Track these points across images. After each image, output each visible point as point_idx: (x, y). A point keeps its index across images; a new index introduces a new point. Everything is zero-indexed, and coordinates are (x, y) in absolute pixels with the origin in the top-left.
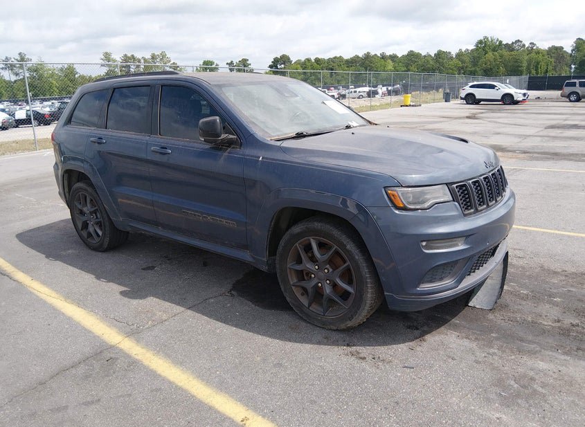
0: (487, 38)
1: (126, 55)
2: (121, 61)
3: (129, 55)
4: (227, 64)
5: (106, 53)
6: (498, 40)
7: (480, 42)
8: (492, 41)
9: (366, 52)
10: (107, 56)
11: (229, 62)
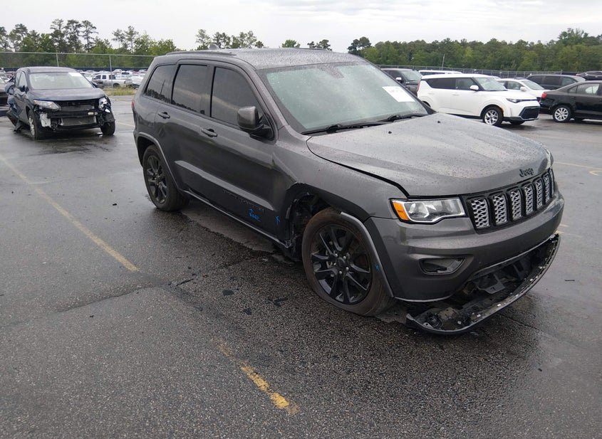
0: (572, 31)
1: (218, 33)
2: (214, 38)
3: (221, 33)
5: (202, 30)
6: (583, 32)
7: (564, 34)
8: (577, 33)
9: (446, 38)
10: (202, 33)
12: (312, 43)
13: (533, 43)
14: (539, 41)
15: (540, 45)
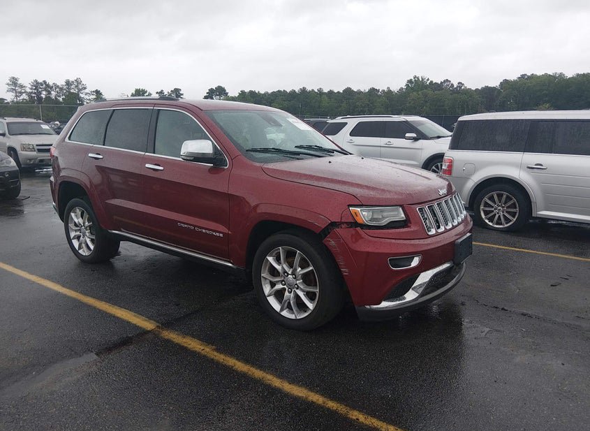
0: (418, 78)
1: (36, 81)
2: (30, 87)
3: (40, 81)
4: (157, 93)
6: (428, 80)
7: (410, 81)
8: (423, 79)
9: (302, 88)
10: (14, 82)
11: (159, 91)
12: (161, 92)
13: (384, 91)
14: (388, 88)
15: (390, 91)
